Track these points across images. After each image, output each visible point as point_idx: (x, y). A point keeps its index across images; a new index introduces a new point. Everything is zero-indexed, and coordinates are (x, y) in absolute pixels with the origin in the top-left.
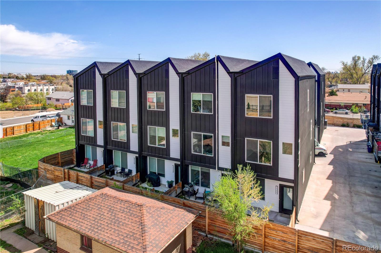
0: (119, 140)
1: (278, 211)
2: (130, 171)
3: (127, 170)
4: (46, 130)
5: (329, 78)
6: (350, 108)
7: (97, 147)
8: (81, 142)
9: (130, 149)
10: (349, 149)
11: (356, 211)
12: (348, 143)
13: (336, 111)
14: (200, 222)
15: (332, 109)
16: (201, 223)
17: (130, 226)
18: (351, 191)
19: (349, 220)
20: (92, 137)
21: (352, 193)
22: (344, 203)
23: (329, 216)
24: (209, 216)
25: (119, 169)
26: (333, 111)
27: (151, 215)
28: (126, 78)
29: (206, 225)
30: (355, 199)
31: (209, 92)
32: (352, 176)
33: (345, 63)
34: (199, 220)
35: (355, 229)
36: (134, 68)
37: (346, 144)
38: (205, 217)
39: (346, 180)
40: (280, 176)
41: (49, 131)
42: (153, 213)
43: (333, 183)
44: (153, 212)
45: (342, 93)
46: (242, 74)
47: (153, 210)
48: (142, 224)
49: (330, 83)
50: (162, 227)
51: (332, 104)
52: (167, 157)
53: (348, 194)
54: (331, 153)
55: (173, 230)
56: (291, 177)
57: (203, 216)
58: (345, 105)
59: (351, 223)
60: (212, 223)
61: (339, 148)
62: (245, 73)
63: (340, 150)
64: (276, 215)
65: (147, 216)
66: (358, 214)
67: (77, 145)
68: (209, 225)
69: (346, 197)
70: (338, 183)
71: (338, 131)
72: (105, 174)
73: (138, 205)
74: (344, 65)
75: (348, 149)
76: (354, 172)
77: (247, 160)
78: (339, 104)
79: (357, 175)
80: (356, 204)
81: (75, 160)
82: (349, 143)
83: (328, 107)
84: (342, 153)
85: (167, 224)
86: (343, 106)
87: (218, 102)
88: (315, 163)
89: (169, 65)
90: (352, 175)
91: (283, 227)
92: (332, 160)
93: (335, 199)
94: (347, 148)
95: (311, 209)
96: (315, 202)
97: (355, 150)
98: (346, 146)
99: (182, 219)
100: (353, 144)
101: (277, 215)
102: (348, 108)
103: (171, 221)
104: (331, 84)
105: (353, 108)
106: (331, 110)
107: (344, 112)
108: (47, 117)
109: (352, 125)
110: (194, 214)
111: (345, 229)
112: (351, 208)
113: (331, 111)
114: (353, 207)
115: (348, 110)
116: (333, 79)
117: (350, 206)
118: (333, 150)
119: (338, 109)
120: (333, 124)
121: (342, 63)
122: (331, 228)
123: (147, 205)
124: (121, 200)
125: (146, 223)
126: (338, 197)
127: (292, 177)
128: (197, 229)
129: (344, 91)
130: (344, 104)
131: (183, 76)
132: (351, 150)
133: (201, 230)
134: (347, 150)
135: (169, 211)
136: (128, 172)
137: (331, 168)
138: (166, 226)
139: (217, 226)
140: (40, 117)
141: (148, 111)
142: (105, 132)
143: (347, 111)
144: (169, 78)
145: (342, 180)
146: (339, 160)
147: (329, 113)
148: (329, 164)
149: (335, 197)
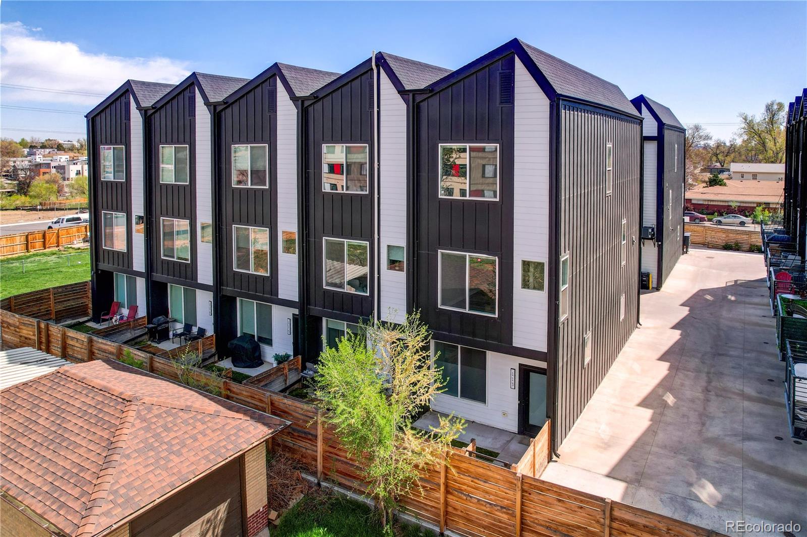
0: (175, 260)
1: (516, 430)
2: (202, 332)
3: (195, 330)
4: (71, 247)
5: (717, 155)
6: (751, 212)
7: (137, 277)
8: (104, 266)
9: (196, 280)
10: (730, 297)
11: (709, 435)
12: (728, 284)
13: (719, 218)
14: (306, 449)
15: (713, 214)
16: (308, 453)
17: (82, 451)
18: (710, 388)
19: (685, 455)
20: (123, 253)
21: (710, 393)
22: (684, 416)
23: (640, 445)
24: (326, 435)
25: (179, 327)
26: (712, 219)
27: (146, 424)
28: (189, 115)
29: (317, 456)
30: (714, 407)
31: (361, 141)
32: (720, 355)
33: (749, 118)
34: (304, 443)
35: (693, 477)
36: (206, 91)
37: (725, 286)
38: (316, 436)
39: (703, 363)
40: (517, 342)
41: (76, 249)
42: (155, 420)
43: (670, 369)
44: (156, 416)
45: (739, 182)
46: (430, 94)
47: (156, 411)
48: (111, 447)
49: (721, 164)
50: (163, 454)
51: (712, 203)
52: (272, 297)
53: (701, 396)
54: (685, 302)
55: (192, 463)
56: (541, 344)
57: (312, 435)
58: (739, 206)
59: (688, 462)
60: (331, 453)
61: (705, 295)
62: (439, 92)
63: (707, 298)
64: (509, 439)
65: (133, 425)
66: (713, 442)
67: (93, 272)
68: (325, 459)
69: (692, 401)
70: (683, 369)
71: (713, 258)
72: (146, 337)
73: (124, 399)
74: (748, 121)
75: (727, 297)
76: (727, 345)
77: (443, 304)
78: (727, 204)
79: (732, 353)
80: (713, 418)
81: (90, 305)
82: (733, 283)
83: (703, 210)
84: (711, 304)
85: (182, 447)
86: (736, 209)
87: (379, 165)
88: (640, 324)
89: (277, 82)
90: (720, 353)
91: (488, 468)
92: (684, 320)
93: (665, 405)
94: (724, 294)
95: (599, 428)
96: (614, 411)
97: (743, 299)
98: (725, 290)
99: (228, 437)
100: (741, 286)
101: (512, 439)
102: (747, 214)
103: (196, 440)
104: (723, 166)
105: (757, 213)
106: (710, 217)
107: (738, 221)
108: (82, 221)
109: (747, 247)
110: (270, 427)
111: (668, 478)
112: (699, 428)
113: (708, 219)
114: (703, 424)
115: (746, 216)
116: (727, 156)
117: (697, 423)
118: (691, 298)
119: (724, 214)
120: (705, 245)
121: (742, 119)
122: (636, 473)
123: (147, 400)
124: (90, 387)
125: (120, 444)
126: (675, 400)
127: (542, 347)
128: (299, 466)
129: (743, 177)
130: (738, 204)
131: (306, 105)
132: (733, 298)
133: (306, 469)
134: (725, 298)
135: (199, 417)
136: (196, 333)
137: (676, 335)
138: (178, 454)
139: (342, 461)
140: (65, 220)
141: (234, 190)
142: (147, 240)
143: (745, 218)
144: (276, 112)
145: (694, 363)
146: (700, 319)
147: (704, 222)
148: (674, 327)
149: (666, 401)
